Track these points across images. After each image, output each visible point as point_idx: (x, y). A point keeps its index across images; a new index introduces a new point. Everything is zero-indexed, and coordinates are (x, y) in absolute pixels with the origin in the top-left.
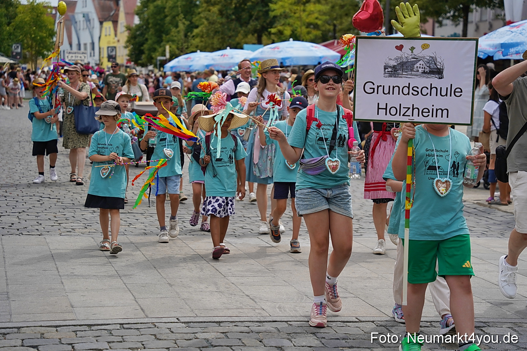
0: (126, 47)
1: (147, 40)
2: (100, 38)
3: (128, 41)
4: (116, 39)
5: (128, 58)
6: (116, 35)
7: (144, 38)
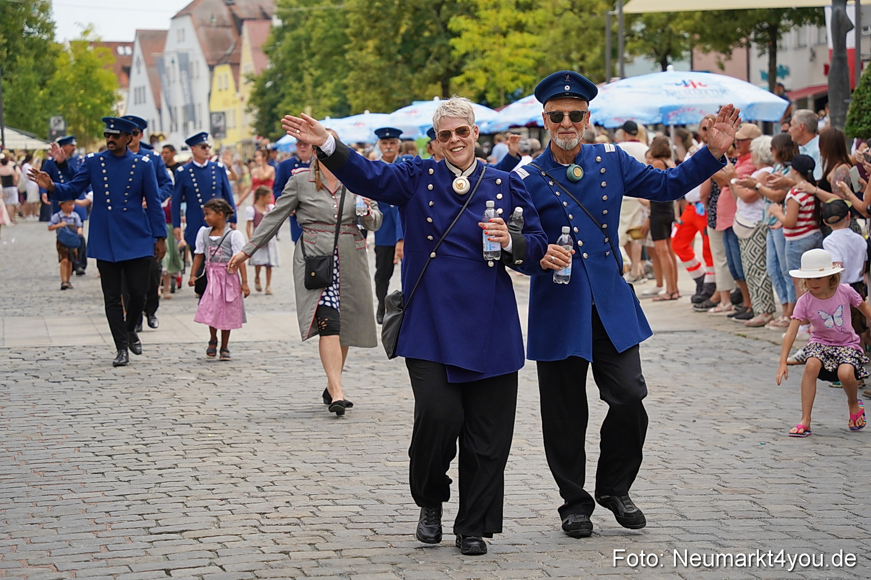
0: (249, 111)
1: (283, 96)
2: (210, 95)
3: (252, 101)
4: (238, 96)
5: (253, 130)
6: (237, 89)
7: (280, 94)
